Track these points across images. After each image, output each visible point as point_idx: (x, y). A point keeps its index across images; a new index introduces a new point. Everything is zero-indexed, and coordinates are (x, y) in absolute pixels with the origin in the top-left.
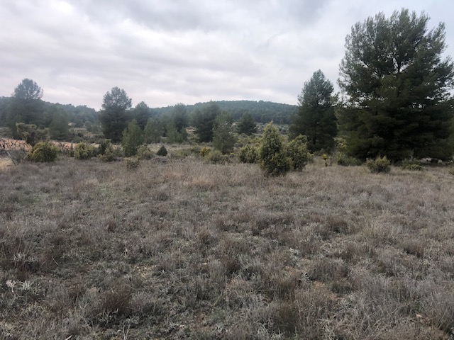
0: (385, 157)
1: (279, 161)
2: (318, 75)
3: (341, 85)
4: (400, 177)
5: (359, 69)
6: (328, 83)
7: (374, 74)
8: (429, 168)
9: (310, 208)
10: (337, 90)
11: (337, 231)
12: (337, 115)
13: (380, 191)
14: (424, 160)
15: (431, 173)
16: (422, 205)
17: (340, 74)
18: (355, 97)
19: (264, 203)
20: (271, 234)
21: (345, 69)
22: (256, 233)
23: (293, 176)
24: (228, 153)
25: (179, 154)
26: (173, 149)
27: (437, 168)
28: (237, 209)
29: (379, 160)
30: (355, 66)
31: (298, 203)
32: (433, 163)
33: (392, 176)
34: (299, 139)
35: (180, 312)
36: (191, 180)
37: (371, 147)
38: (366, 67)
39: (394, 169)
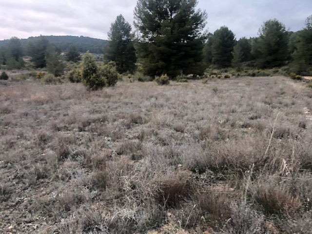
0: (166, 75)
1: (97, 80)
2: (120, 18)
3: (136, 26)
4: (176, 87)
5: (147, 14)
6: (127, 24)
7: (157, 19)
8: (192, 81)
9: (119, 110)
10: (133, 29)
11: (136, 123)
12: (135, 47)
13: (163, 96)
14: (189, 76)
15: (192, 84)
16: (186, 102)
17: (135, 17)
18: (146, 35)
19: (88, 109)
20: (92, 129)
21: (137, 15)
22: (81, 130)
23: (107, 90)
24: (60, 76)
25: (18, 78)
26: (13, 74)
27: (196, 80)
28: (68, 115)
29: (163, 76)
30: (144, 12)
31: (111, 107)
32: (194, 78)
33: (170, 87)
34: (110, 64)
35: (25, 189)
36: (29, 97)
37: (158, 68)
38: (151, 13)
39: (171, 82)
